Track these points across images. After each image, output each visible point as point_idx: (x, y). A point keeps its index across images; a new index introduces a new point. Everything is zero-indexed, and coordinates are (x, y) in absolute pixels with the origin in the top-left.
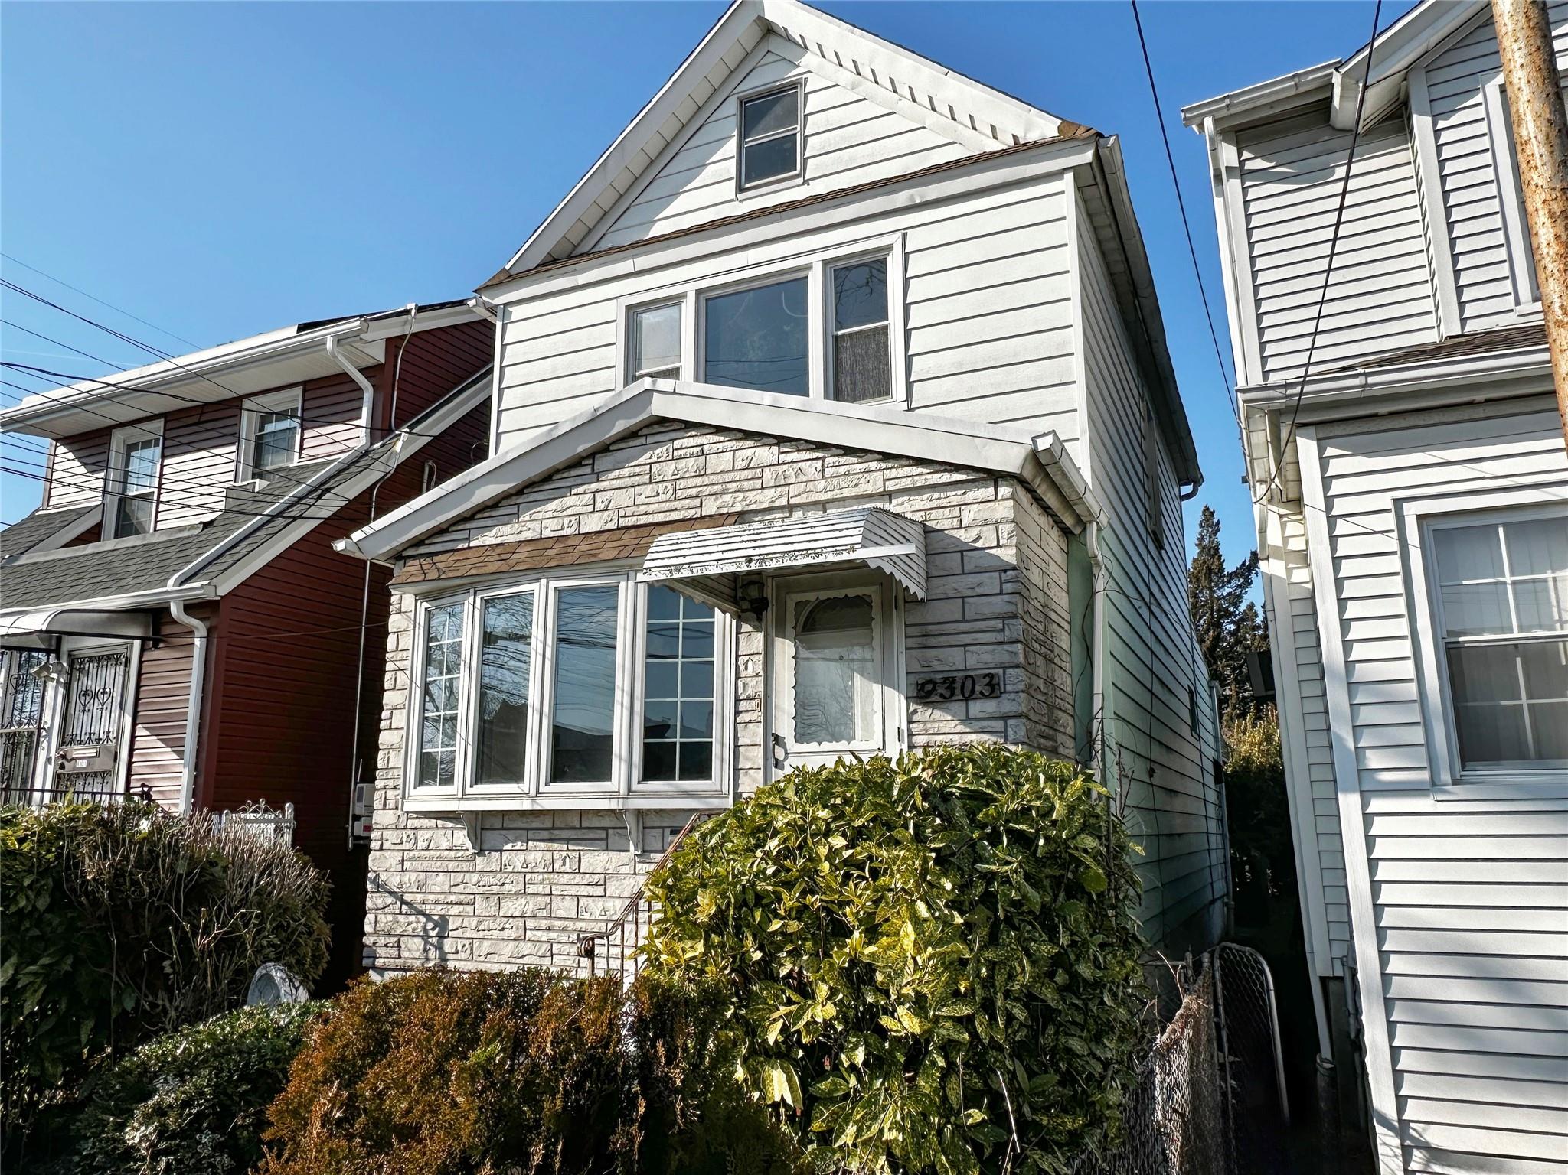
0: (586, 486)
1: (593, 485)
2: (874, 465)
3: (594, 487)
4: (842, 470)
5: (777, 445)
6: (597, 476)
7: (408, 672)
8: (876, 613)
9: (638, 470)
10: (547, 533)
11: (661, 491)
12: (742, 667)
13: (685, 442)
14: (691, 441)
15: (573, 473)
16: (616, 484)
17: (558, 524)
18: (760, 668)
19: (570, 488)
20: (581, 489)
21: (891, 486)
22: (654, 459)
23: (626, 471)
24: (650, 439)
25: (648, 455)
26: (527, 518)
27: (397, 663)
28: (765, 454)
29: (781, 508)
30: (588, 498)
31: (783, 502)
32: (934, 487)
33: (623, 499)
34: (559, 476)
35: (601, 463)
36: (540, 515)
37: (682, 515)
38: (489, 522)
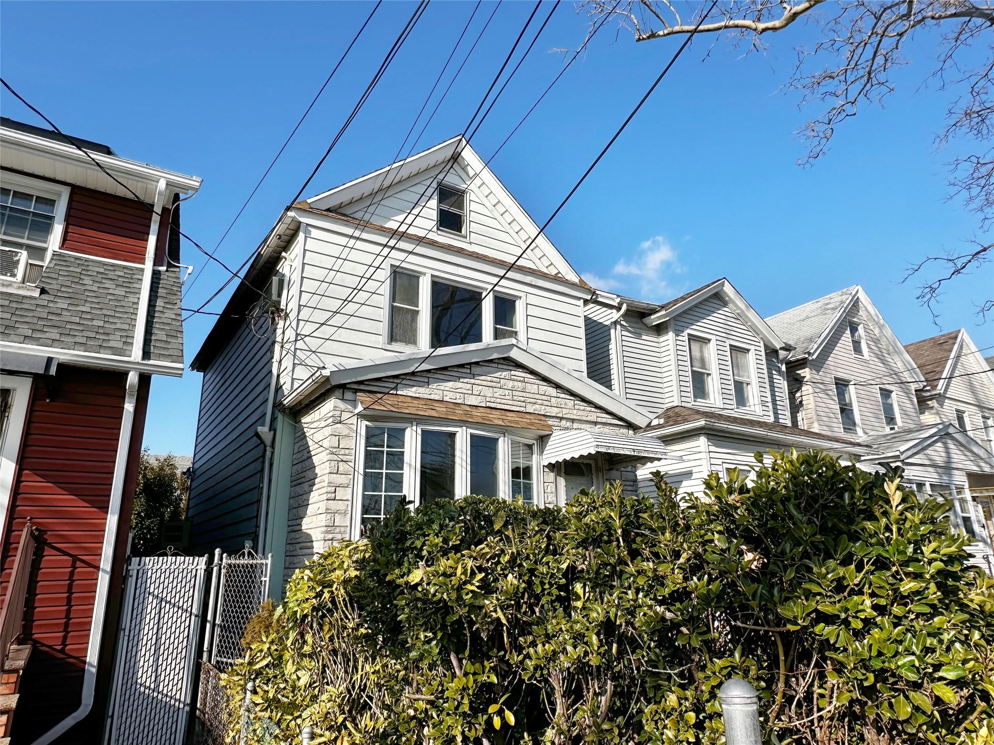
0: (468, 380)
1: (472, 380)
2: (593, 409)
3: (472, 381)
4: (582, 408)
5: (556, 388)
6: (474, 376)
7: (352, 464)
8: (594, 472)
9: (495, 379)
10: (446, 399)
11: (507, 394)
12: (546, 488)
13: (516, 373)
14: (519, 373)
15: (460, 370)
16: (485, 383)
17: (453, 396)
18: (554, 490)
19: (459, 378)
20: (466, 380)
21: (599, 420)
22: (502, 377)
23: (489, 379)
24: (500, 366)
25: (500, 373)
26: (434, 387)
27: (340, 456)
28: (552, 391)
29: (557, 417)
30: (469, 386)
31: (561, 415)
32: (611, 424)
33: (488, 392)
34: (452, 369)
35: (476, 370)
36: (442, 388)
37: (518, 409)
38: (411, 383)
